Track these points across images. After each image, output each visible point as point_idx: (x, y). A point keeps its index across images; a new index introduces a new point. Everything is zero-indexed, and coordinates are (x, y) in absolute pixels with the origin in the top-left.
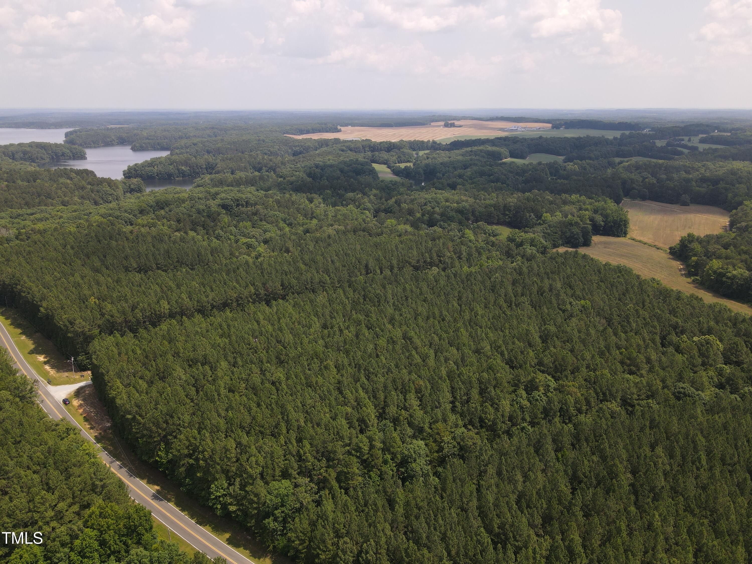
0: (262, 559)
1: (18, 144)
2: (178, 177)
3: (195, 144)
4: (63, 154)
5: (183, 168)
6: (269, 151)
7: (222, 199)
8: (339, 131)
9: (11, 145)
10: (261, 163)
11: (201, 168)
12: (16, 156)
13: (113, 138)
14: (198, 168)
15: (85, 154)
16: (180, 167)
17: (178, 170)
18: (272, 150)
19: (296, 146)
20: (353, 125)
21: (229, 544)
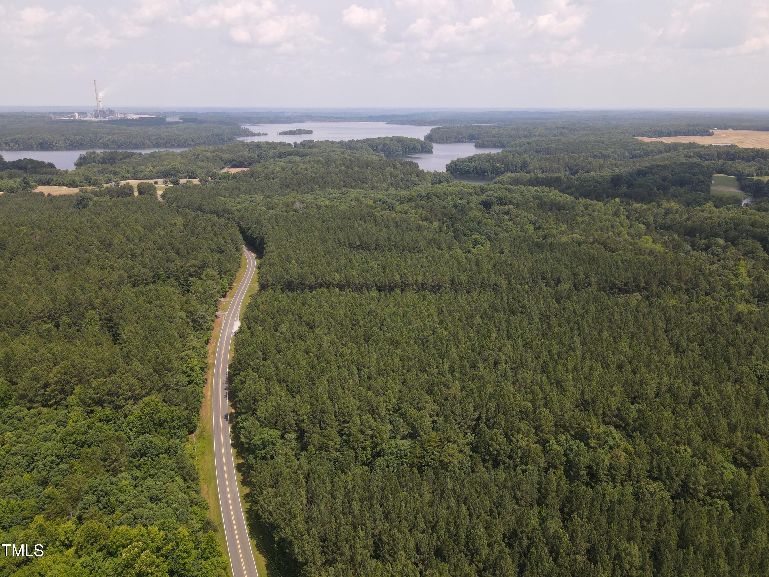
0: (245, 487)
1: (384, 138)
2: (491, 174)
3: (529, 143)
4: (414, 148)
5: (498, 165)
6: (601, 153)
7: (487, 196)
8: (712, 134)
9: (379, 138)
10: (579, 166)
11: (516, 167)
12: (379, 148)
13: (465, 135)
14: (512, 167)
15: (432, 148)
16: (495, 164)
17: (493, 167)
18: (603, 152)
19: (637, 150)
20: (735, 128)
21: (236, 467)
